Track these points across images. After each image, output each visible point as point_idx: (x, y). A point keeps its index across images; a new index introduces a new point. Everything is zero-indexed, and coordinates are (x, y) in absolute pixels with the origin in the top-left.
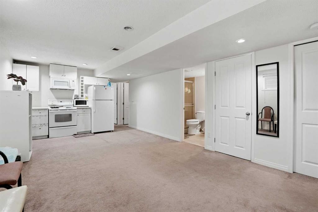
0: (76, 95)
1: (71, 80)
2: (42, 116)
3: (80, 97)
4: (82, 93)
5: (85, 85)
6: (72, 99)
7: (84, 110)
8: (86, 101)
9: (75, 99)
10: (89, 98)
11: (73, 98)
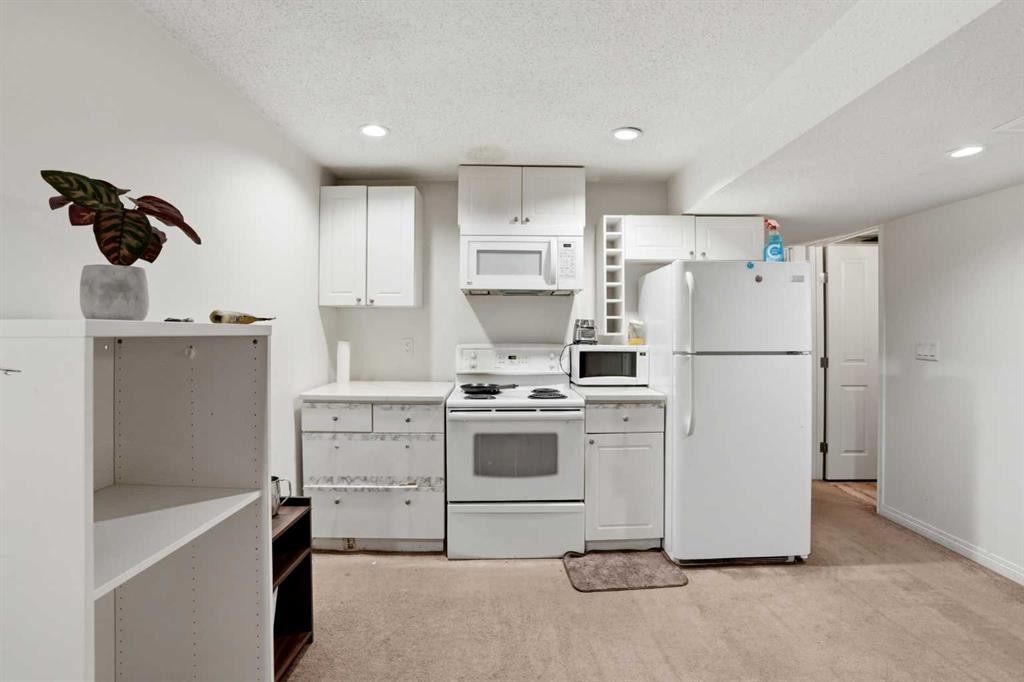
0: (585, 322)
1: (554, 241)
2: (418, 437)
3: (602, 330)
4: (612, 309)
5: (627, 262)
6: (560, 342)
7: (625, 412)
8: (633, 355)
9: (577, 342)
10: (648, 340)
11: (569, 340)
